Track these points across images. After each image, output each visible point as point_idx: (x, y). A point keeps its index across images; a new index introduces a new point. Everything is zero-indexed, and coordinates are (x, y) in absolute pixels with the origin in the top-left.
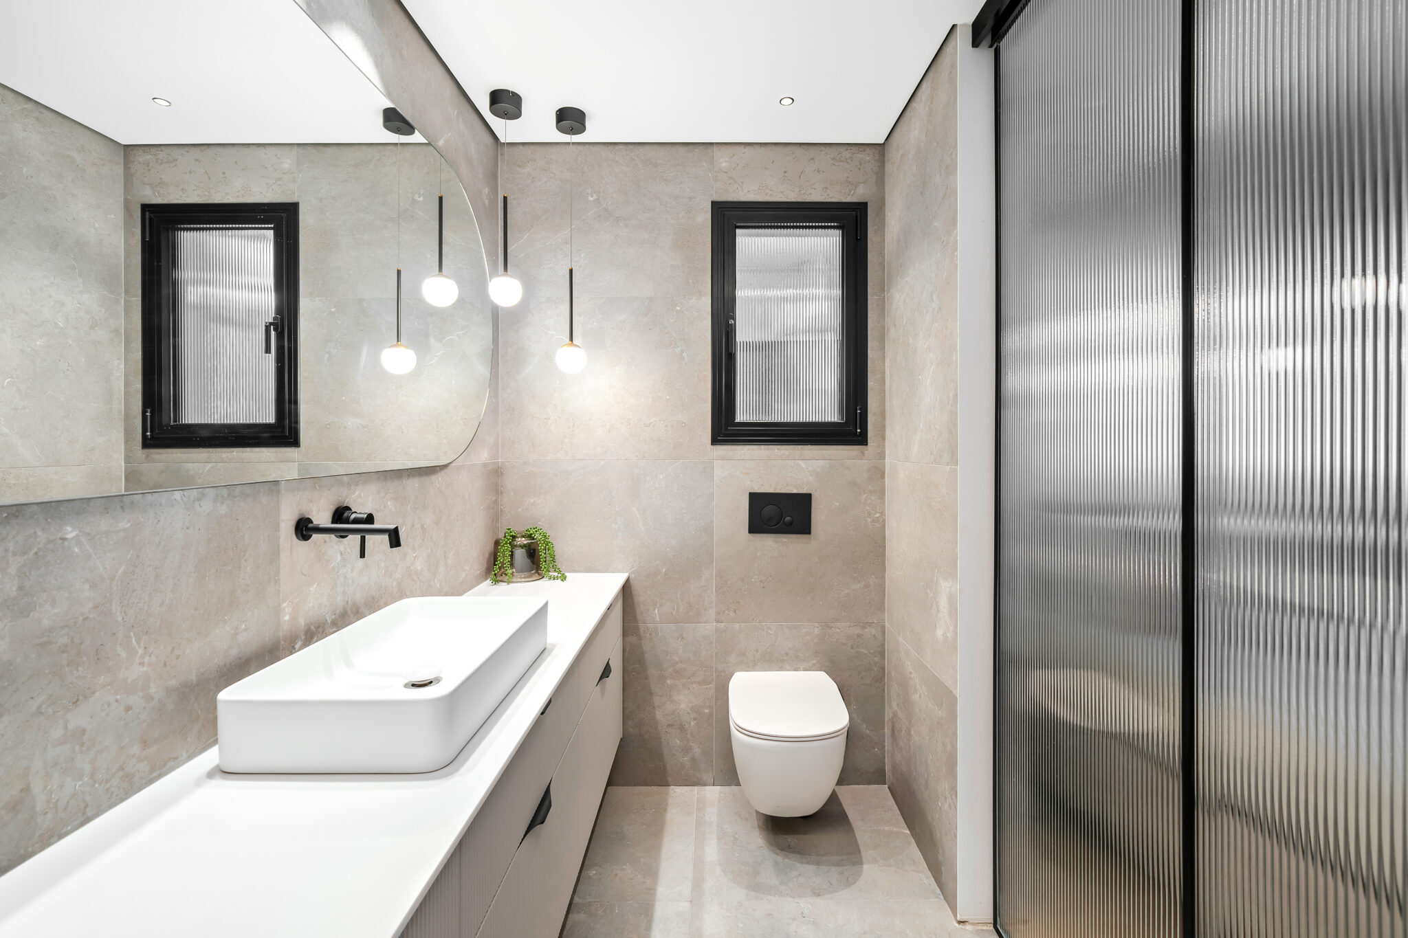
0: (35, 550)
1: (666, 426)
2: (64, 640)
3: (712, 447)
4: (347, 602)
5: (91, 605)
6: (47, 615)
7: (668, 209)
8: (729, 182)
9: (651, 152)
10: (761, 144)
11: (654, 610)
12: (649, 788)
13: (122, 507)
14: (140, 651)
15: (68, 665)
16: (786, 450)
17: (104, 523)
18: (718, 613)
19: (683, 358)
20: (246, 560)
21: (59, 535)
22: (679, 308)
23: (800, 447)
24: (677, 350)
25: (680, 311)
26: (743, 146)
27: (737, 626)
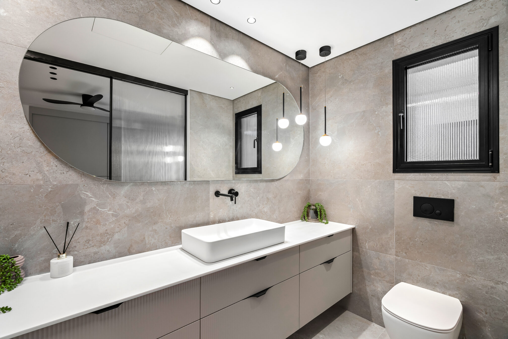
0: (146, 191)
1: (371, 165)
2: (152, 210)
3: (393, 174)
4: (234, 216)
5: (158, 204)
6: (149, 205)
7: (371, 71)
8: (402, 48)
9: (364, 50)
10: (420, 23)
11: (366, 243)
12: (363, 319)
13: (165, 184)
14: (169, 216)
15: (153, 216)
16: (437, 175)
17: (161, 187)
18: (397, 252)
19: (379, 135)
20: (199, 200)
21: (151, 189)
22: (377, 113)
23: (446, 174)
24: (376, 131)
25: (377, 114)
26: (409, 29)
27: (407, 260)
